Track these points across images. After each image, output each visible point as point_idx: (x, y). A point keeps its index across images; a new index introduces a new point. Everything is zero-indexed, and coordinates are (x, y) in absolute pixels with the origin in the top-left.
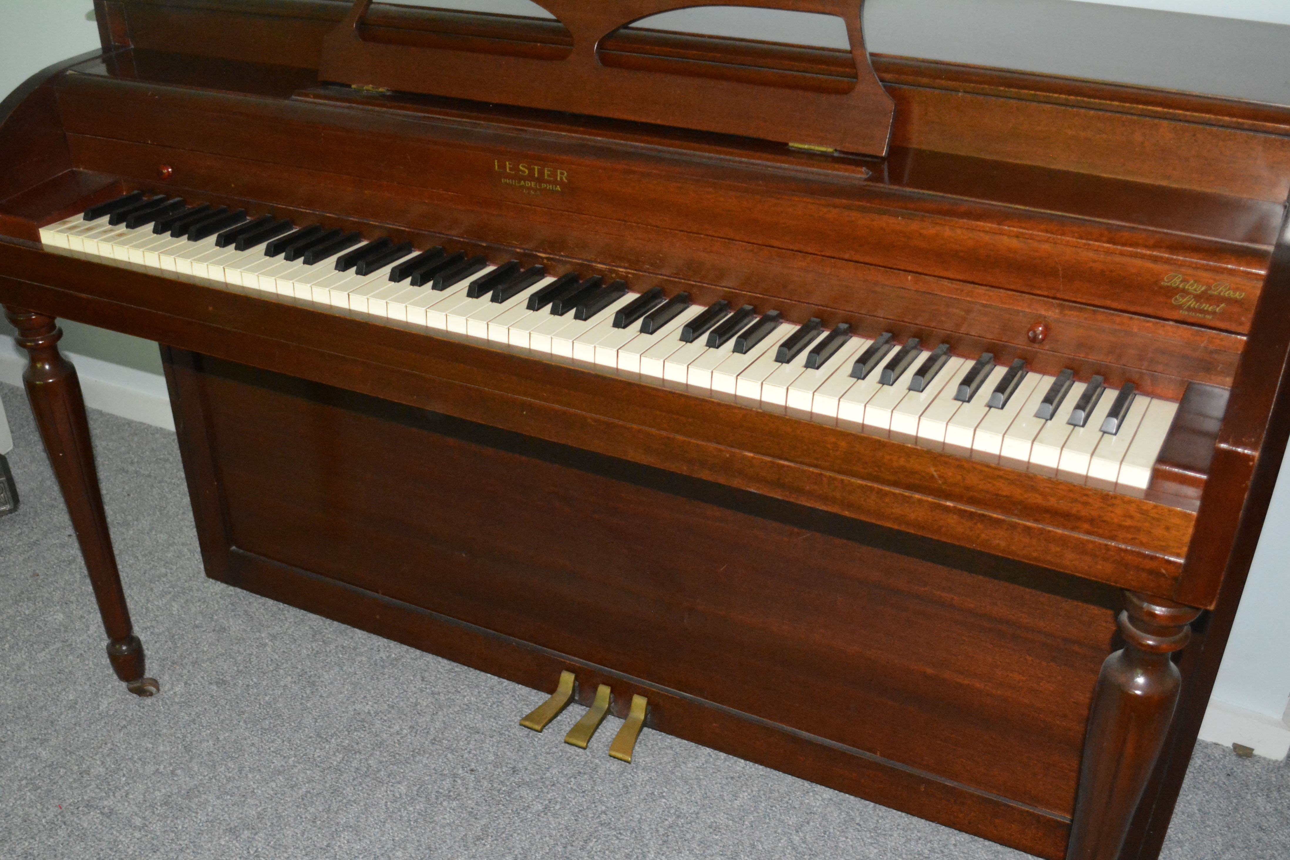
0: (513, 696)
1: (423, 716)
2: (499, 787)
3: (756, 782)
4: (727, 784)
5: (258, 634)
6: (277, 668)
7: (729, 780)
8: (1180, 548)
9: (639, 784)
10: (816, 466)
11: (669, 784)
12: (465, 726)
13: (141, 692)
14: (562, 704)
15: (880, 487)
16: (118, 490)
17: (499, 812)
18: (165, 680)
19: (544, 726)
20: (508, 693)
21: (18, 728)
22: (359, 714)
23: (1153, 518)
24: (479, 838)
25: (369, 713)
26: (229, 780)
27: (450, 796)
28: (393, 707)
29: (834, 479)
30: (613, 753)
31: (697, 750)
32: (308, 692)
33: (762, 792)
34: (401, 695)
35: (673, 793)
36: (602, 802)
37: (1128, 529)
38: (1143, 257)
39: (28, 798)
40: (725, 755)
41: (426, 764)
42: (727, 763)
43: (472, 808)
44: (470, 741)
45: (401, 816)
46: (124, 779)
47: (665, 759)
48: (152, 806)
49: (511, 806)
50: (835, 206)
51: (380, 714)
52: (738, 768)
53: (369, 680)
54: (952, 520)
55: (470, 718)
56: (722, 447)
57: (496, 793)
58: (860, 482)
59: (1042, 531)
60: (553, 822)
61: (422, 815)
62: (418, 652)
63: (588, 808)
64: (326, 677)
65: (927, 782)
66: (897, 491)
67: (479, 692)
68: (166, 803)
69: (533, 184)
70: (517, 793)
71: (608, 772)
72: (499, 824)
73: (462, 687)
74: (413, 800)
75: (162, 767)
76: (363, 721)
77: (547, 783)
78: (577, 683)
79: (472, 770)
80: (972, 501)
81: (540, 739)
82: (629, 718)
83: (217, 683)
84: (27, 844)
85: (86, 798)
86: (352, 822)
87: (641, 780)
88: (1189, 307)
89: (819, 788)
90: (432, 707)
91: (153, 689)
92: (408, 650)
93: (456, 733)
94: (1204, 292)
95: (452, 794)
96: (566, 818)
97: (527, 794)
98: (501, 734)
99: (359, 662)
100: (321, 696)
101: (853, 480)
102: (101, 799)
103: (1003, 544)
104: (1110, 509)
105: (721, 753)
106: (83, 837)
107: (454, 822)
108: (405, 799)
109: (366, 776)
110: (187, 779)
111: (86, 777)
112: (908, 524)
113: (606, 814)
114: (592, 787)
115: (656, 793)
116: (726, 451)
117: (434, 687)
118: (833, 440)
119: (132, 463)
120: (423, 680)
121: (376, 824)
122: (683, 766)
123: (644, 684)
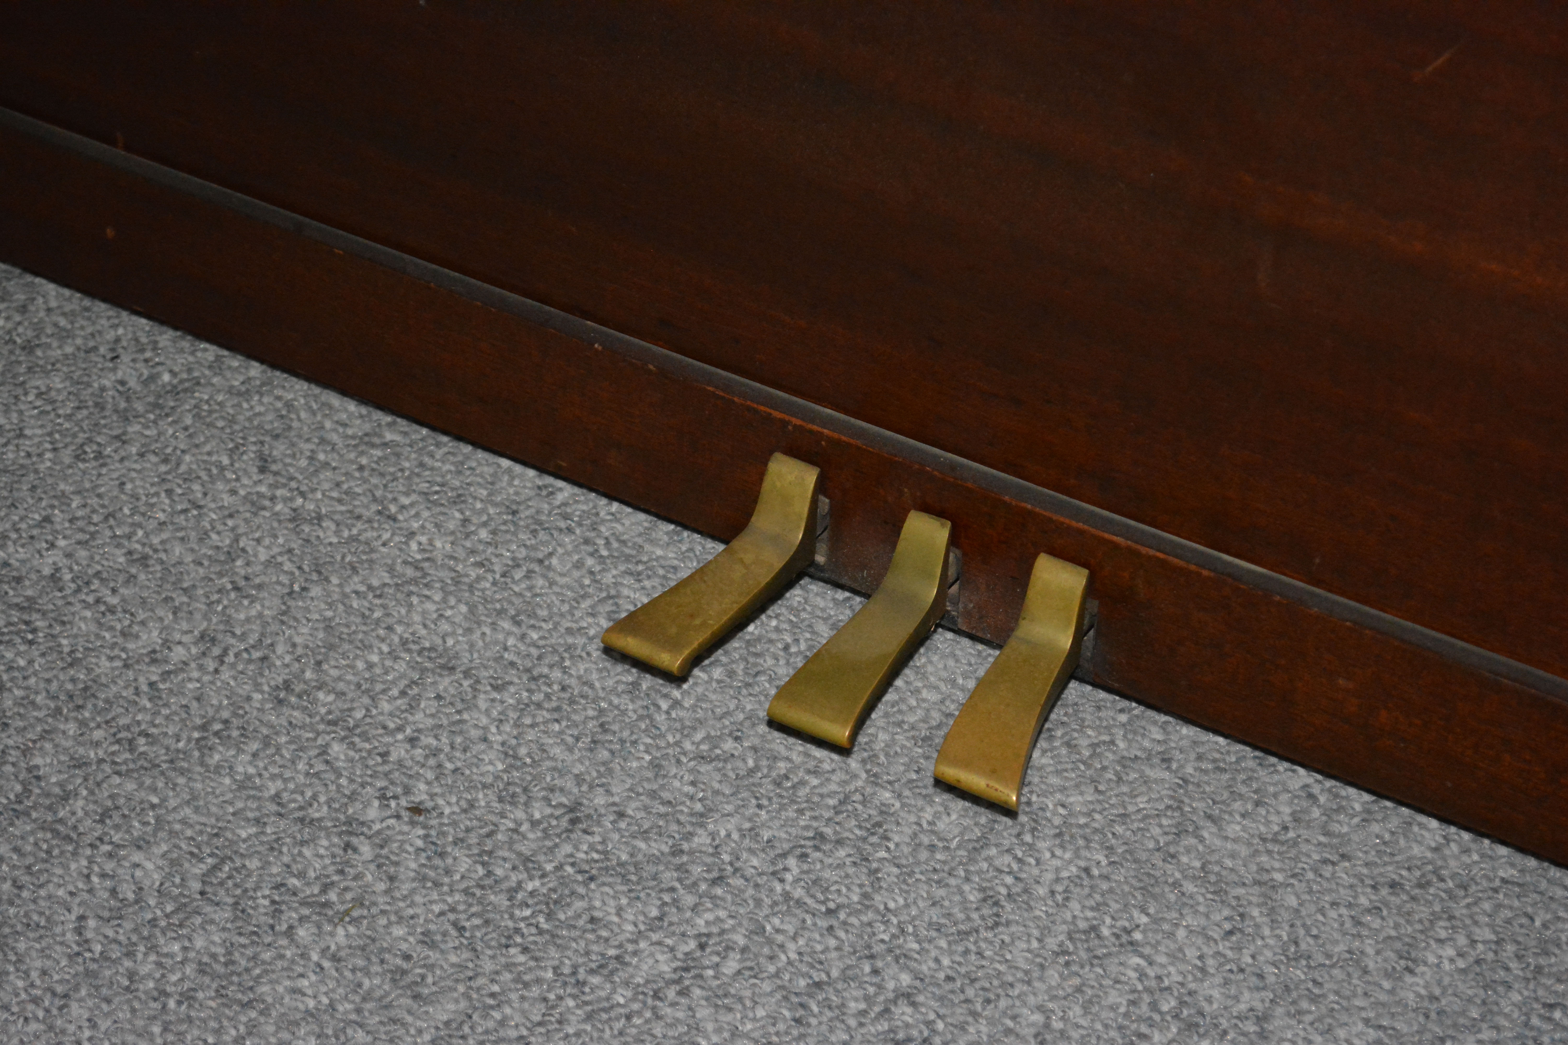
0: (587, 542)
1: (253, 600)
2: (514, 878)
3: (1487, 906)
4: (1374, 910)
7: (1385, 891)
9: (1042, 891)
11: (1154, 897)
12: (404, 643)
14: (764, 577)
17: (507, 976)
19: (697, 660)
20: (570, 530)
22: (18, 580)
25: (54, 578)
27: (327, 904)
28: (144, 560)
30: (952, 773)
31: (1262, 773)
33: (1510, 948)
34: (181, 520)
35: (1171, 935)
36: (902, 958)
40: (1367, 797)
41: (249, 777)
42: (1376, 828)
43: (407, 957)
44: (417, 698)
45: (131, 975)
47: (1142, 802)
49: (553, 952)
51: (96, 584)
52: (1416, 850)
53: (67, 460)
55: (424, 613)
57: (500, 900)
60: (710, 1027)
61: (214, 976)
62: (256, 370)
63: (845, 978)
67: (466, 521)
70: (579, 905)
71: (926, 840)
72: (502, 1023)
73: (406, 501)
74: (183, 914)
76: (30, 605)
77: (697, 870)
78: (824, 502)
79: (416, 810)
81: (676, 704)
82: (1012, 643)
87: (1049, 876)
90: (288, 566)
92: (218, 358)
93: (370, 666)
95: (333, 896)
96: (760, 1013)
97: (619, 911)
98: (534, 679)
99: (39, 395)
105: (1352, 791)
107: (332, 1006)
108: (154, 907)
109: (17, 814)
113: (914, 1004)
114: (865, 896)
115: (1106, 932)
117: (302, 494)
120: (262, 470)
121: (36, 1001)
122: (1208, 832)
123: (1078, 514)
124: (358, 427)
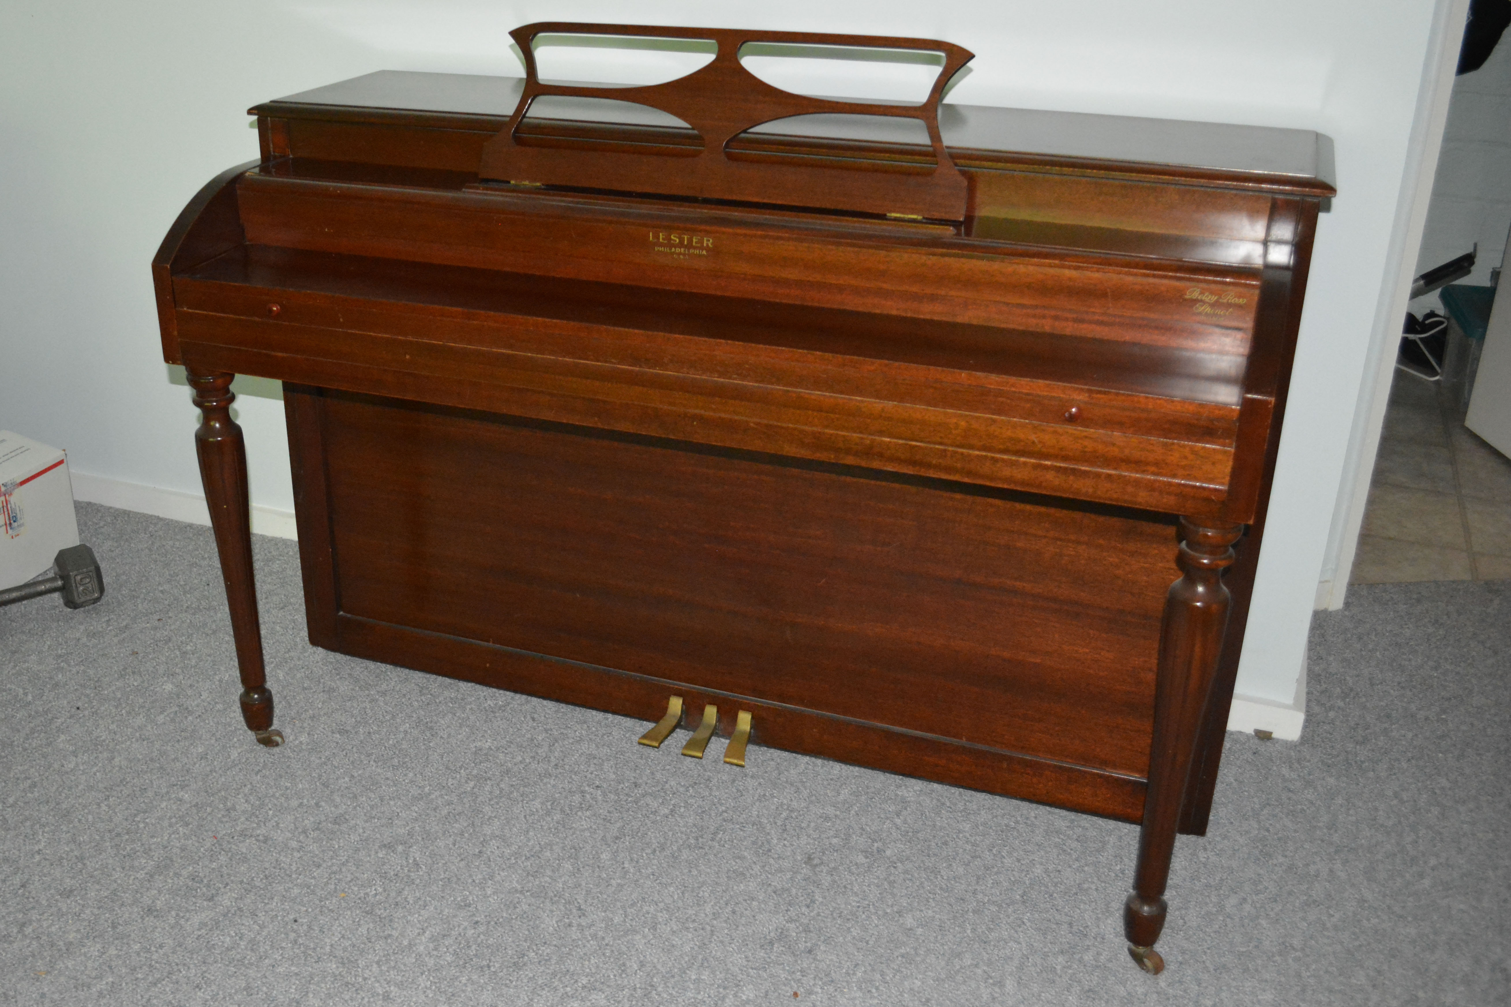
1: (542, 748)
2: (625, 798)
4: (828, 785)
5: (367, 692)
6: (393, 717)
8: (1224, 478)
10: (941, 444)
11: (777, 787)
12: (582, 754)
13: (268, 742)
15: (993, 455)
16: (196, 581)
17: (630, 817)
18: (287, 731)
19: (659, 744)
21: (155, 777)
22: (481, 749)
23: (1202, 457)
24: (617, 838)
25: (490, 748)
26: (372, 807)
28: (511, 743)
29: (956, 452)
30: (728, 760)
32: (428, 735)
33: (860, 788)
34: (517, 733)
35: (783, 794)
36: (721, 804)
37: (1184, 467)
38: (1171, 278)
39: (181, 833)
41: (554, 784)
43: (605, 816)
44: (589, 765)
45: (541, 826)
46: (271, 812)
47: (770, 768)
48: (304, 832)
49: (640, 812)
50: (934, 254)
51: (501, 749)
53: (483, 723)
54: (1050, 476)
55: (585, 747)
56: (865, 436)
57: (624, 803)
58: (977, 453)
59: (1120, 477)
60: (681, 822)
61: (561, 824)
63: (709, 809)
64: (443, 722)
65: (1010, 759)
66: (1005, 457)
67: (589, 726)
68: (318, 829)
69: (682, 250)
70: (642, 802)
72: (632, 826)
73: (572, 723)
74: (548, 813)
75: (305, 801)
76: (486, 754)
77: (668, 792)
78: (685, 707)
79: (597, 787)
80: (1065, 458)
81: (658, 753)
82: (734, 735)
83: (339, 733)
84: (191, 868)
85: (238, 829)
86: (497, 833)
88: (1206, 313)
89: (913, 781)
90: (548, 740)
91: (278, 739)
93: (576, 759)
94: (1217, 301)
95: (583, 806)
96: (692, 818)
97: (652, 802)
99: (470, 710)
100: (441, 737)
101: (971, 452)
102: (253, 829)
103: (1091, 490)
104: (1170, 453)
106: (245, 860)
107: (591, 827)
108: (541, 813)
109: (501, 797)
110: (333, 809)
111: (233, 814)
112: (1016, 483)
113: (727, 813)
115: (767, 795)
116: (868, 439)
117: (545, 725)
118: (955, 420)
119: (203, 558)
120: (533, 721)
121: (520, 833)
122: (786, 773)
123: (747, 699)
124: (554, 709)
